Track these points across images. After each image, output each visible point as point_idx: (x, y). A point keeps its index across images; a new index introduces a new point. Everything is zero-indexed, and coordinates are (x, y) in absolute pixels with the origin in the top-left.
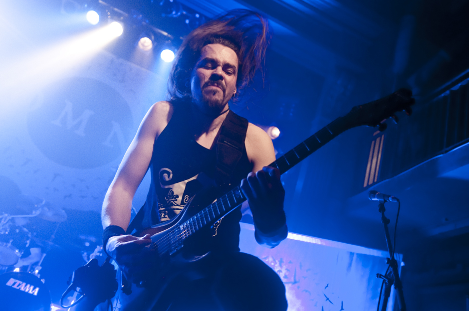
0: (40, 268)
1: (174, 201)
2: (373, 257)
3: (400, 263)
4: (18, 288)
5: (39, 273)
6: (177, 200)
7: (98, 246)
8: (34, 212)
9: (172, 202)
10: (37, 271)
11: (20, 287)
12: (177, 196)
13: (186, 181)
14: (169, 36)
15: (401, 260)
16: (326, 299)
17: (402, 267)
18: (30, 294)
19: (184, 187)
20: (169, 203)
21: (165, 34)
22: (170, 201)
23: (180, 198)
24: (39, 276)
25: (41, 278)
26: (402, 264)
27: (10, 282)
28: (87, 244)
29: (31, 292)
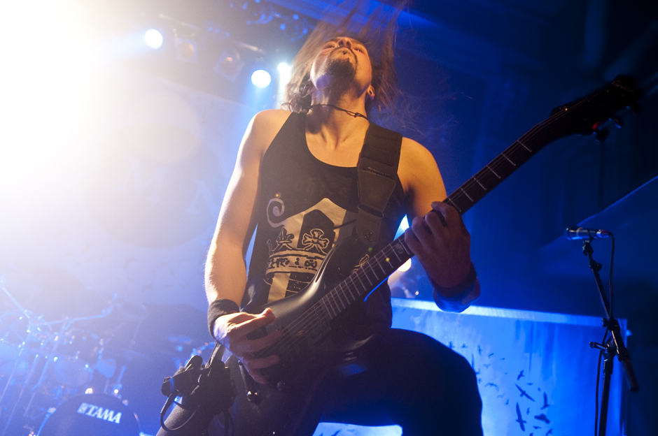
0: (120, 386)
1: (287, 243)
2: (584, 328)
3: (624, 332)
4: (94, 415)
5: (119, 393)
6: (291, 242)
7: (194, 350)
8: (104, 311)
9: (285, 244)
10: (116, 391)
11: (96, 413)
12: (292, 236)
13: (304, 213)
14: (261, 51)
15: (625, 328)
16: (520, 393)
17: (628, 337)
18: (110, 422)
19: (300, 222)
20: (280, 246)
21: (255, 49)
22: (281, 244)
23: (296, 239)
24: (120, 397)
25: (123, 399)
26: (628, 333)
27: (83, 409)
28: (180, 348)
29: (111, 419)
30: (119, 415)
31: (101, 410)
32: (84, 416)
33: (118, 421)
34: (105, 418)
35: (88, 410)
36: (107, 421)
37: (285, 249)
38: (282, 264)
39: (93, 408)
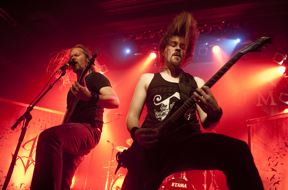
13: (169, 98)
20: (162, 110)
23: (168, 106)
29: (183, 187)
30: (186, 185)
31: (179, 184)
32: (174, 187)
33: (186, 187)
34: (181, 187)
35: (175, 185)
36: (182, 187)
37: (164, 110)
38: (164, 115)
39: (176, 184)
